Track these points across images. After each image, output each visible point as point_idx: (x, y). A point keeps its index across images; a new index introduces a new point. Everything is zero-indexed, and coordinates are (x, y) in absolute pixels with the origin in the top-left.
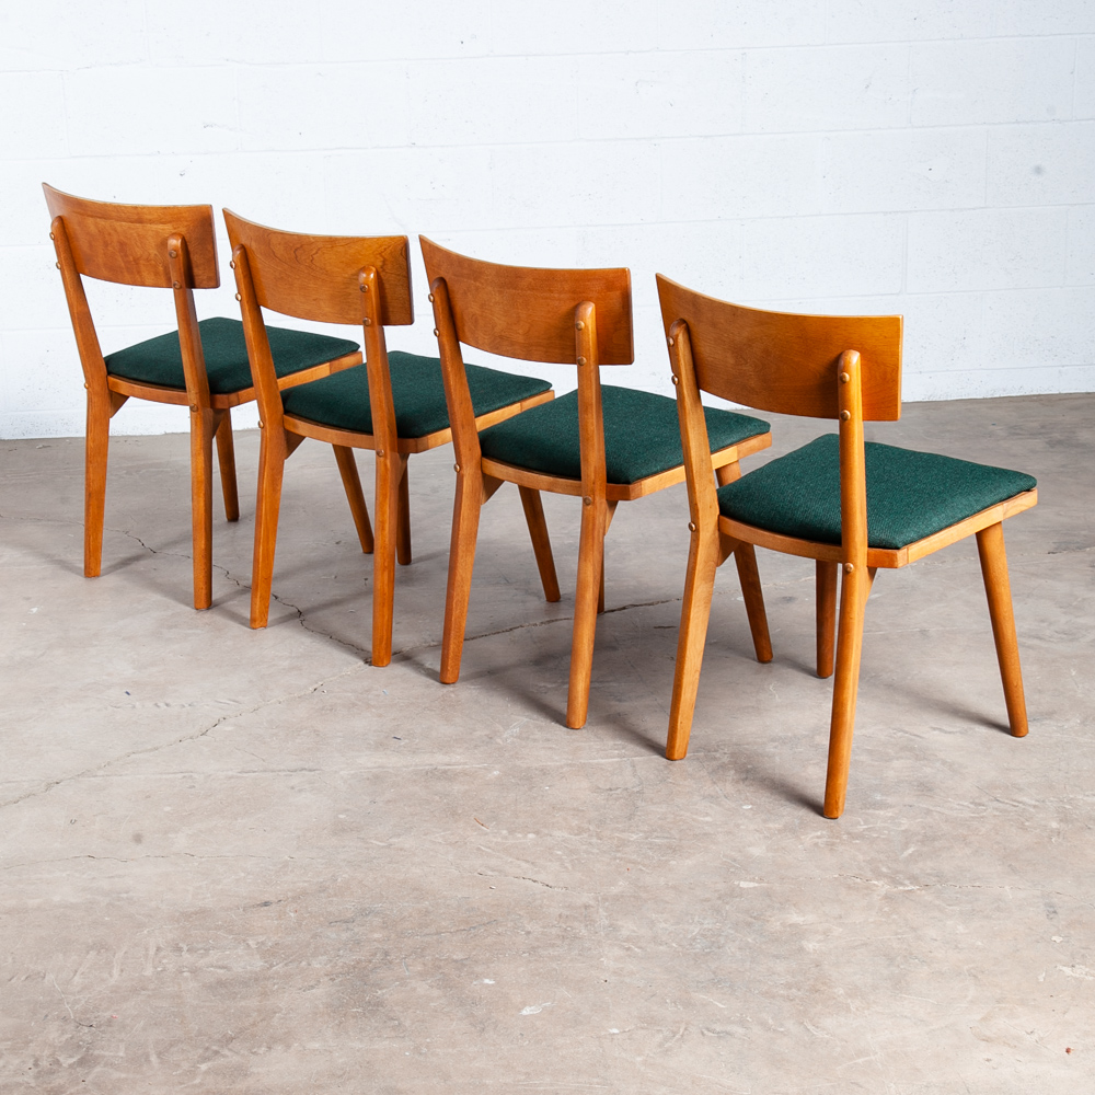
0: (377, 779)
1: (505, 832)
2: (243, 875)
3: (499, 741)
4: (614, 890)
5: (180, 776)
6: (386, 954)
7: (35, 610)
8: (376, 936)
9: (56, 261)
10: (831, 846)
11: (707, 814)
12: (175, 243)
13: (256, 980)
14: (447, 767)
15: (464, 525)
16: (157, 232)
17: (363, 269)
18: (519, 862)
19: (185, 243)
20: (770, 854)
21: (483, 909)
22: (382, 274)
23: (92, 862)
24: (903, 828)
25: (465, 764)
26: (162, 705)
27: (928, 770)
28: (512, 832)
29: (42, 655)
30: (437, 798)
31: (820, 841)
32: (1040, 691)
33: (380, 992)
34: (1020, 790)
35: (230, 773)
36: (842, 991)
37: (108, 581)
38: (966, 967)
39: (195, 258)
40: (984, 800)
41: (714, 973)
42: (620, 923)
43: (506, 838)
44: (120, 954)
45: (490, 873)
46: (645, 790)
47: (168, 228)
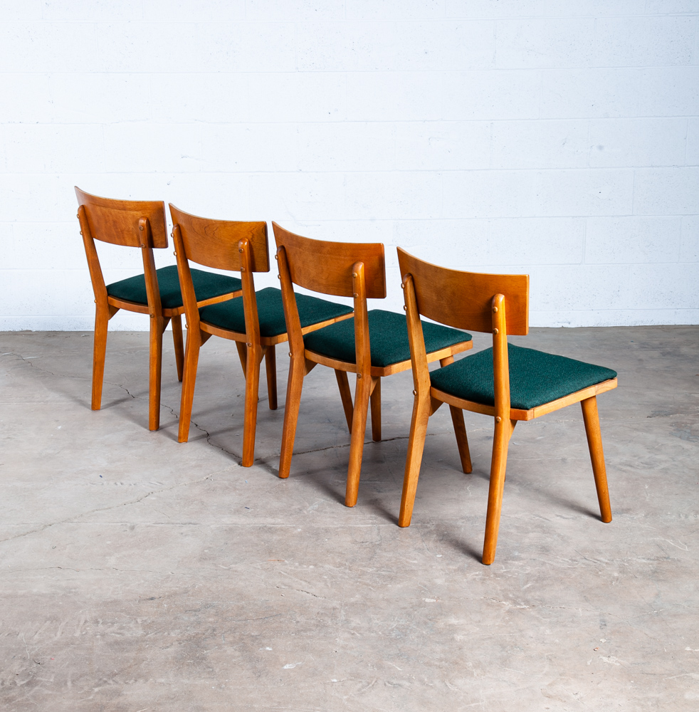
0: (230, 531)
1: (297, 564)
2: (143, 581)
3: (305, 512)
4: (352, 600)
5: (120, 524)
6: (214, 630)
7: (60, 427)
8: (210, 620)
9: (80, 230)
10: (483, 580)
11: (415, 559)
12: (143, 222)
13: (137, 642)
14: (272, 526)
15: (294, 388)
16: (134, 216)
17: (241, 240)
18: (301, 582)
19: (148, 223)
20: (446, 584)
21: (275, 608)
22: (252, 243)
23: (59, 571)
24: (527, 572)
25: (283, 524)
26: (119, 484)
27: (549, 539)
28: (301, 564)
29: (58, 453)
30: (263, 543)
31: (477, 577)
32: (624, 497)
33: (205, 652)
34: (600, 553)
35: (148, 524)
36: (471, 664)
37: (104, 413)
38: (546, 654)
39: (154, 231)
40: (578, 558)
41: (399, 650)
42: (351, 619)
43: (297, 567)
44: (63, 624)
45: (283, 587)
46: (383, 544)
47: (139, 214)
